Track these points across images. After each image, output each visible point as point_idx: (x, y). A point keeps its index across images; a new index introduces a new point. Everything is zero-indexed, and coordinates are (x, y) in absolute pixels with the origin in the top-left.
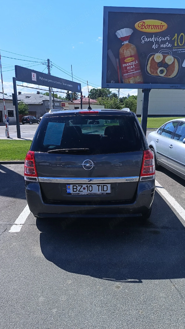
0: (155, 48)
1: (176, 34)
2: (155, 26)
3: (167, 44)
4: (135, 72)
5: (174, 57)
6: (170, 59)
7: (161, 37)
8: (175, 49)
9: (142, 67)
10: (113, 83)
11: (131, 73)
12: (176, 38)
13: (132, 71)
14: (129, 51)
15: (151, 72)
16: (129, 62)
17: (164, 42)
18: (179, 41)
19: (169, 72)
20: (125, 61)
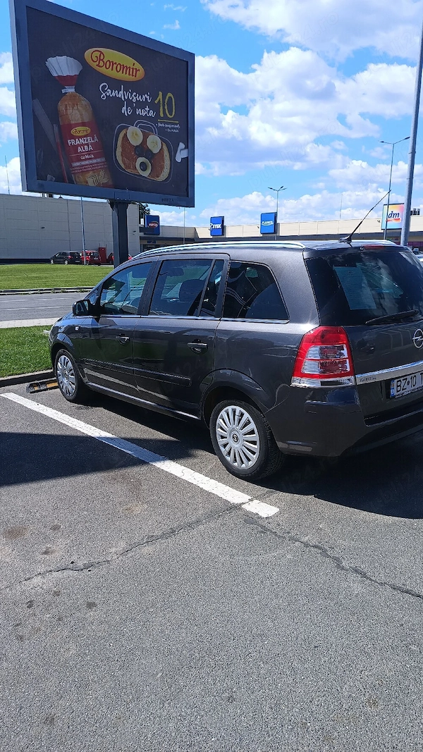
0: (127, 115)
1: (160, 93)
2: (124, 68)
3: (147, 109)
4: (95, 161)
5: (162, 140)
6: (154, 143)
7: (135, 94)
8: (161, 123)
9: (105, 149)
10: (51, 180)
11: (87, 162)
12: (161, 100)
13: (87, 157)
14: (77, 112)
15: (124, 164)
16: (81, 137)
17: (141, 105)
18: (166, 107)
19: (156, 170)
20: (73, 131)
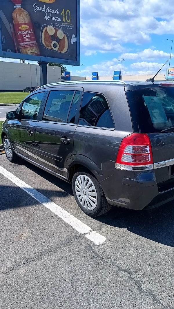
0: (47, 20)
1: (63, 10)
3: (57, 17)
4: (31, 42)
5: (64, 33)
6: (60, 34)
7: (51, 9)
8: (64, 24)
9: (36, 37)
10: (9, 51)
11: (27, 43)
12: (64, 13)
13: (27, 40)
14: (22, 18)
15: (46, 44)
17: (54, 15)
18: (66, 17)
19: (61, 48)
20: (20, 28)
